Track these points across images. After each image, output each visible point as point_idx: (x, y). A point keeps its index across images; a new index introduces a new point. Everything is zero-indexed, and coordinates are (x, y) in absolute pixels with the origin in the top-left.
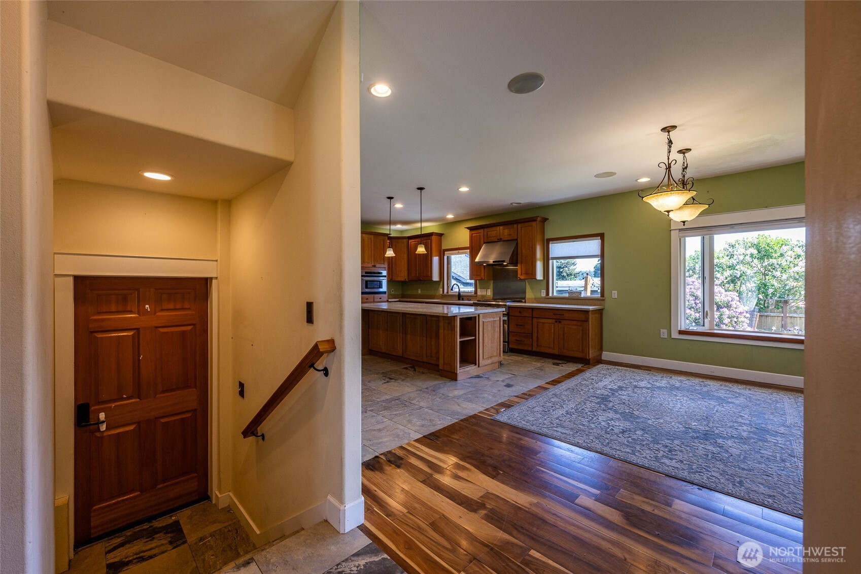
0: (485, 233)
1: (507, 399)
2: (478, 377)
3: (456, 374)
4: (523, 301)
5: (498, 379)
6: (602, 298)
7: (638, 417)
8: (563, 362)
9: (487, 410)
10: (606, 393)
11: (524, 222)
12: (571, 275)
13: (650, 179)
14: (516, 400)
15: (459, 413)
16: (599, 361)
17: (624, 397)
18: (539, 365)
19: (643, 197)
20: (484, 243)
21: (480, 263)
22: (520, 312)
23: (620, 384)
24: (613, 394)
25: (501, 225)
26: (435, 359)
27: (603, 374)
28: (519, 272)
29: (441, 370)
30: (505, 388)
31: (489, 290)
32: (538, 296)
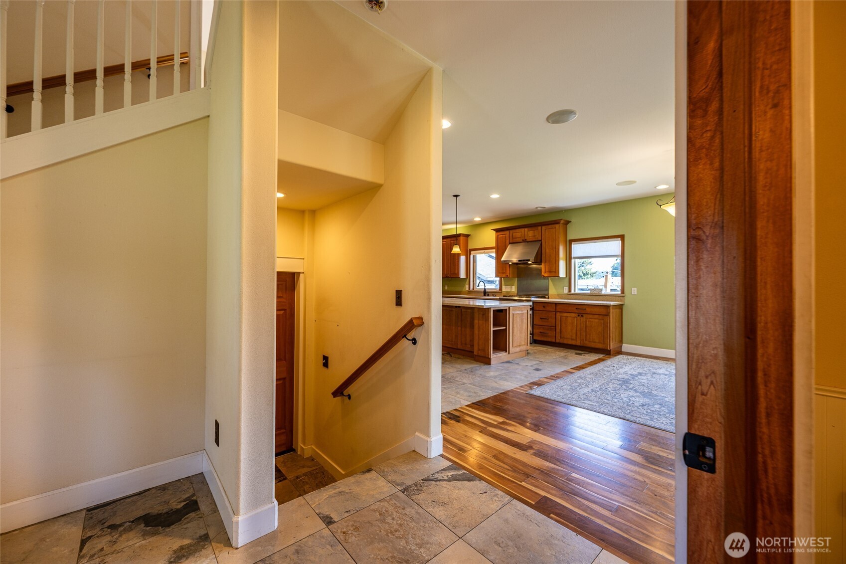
0: (511, 235)
1: (538, 379)
2: (508, 362)
3: (490, 359)
4: (547, 297)
5: (527, 365)
6: (622, 295)
7: (656, 396)
8: (585, 352)
9: (521, 387)
10: (627, 377)
11: (548, 225)
12: (587, 274)
13: (668, 186)
14: (546, 380)
15: (497, 389)
16: (619, 352)
17: (643, 381)
18: (562, 354)
19: (661, 206)
20: (510, 243)
21: (506, 262)
22: (544, 307)
23: (639, 370)
24: (633, 378)
25: (526, 227)
26: (469, 346)
27: (624, 363)
28: (543, 270)
29: (476, 355)
30: (534, 371)
31: (514, 287)
32: (560, 292)
